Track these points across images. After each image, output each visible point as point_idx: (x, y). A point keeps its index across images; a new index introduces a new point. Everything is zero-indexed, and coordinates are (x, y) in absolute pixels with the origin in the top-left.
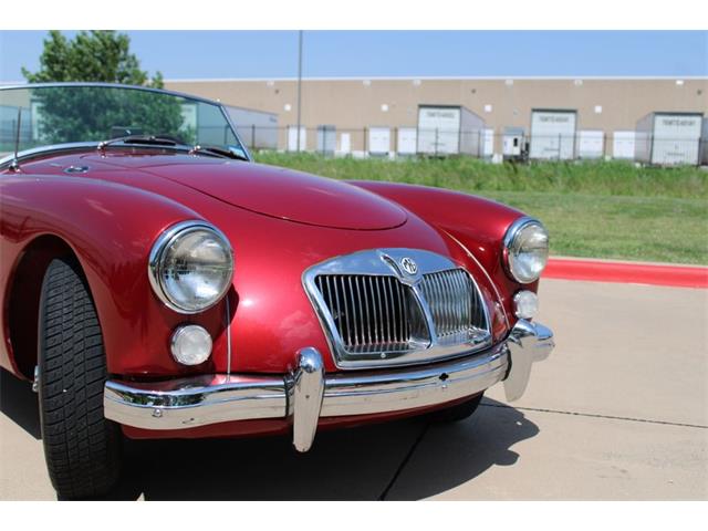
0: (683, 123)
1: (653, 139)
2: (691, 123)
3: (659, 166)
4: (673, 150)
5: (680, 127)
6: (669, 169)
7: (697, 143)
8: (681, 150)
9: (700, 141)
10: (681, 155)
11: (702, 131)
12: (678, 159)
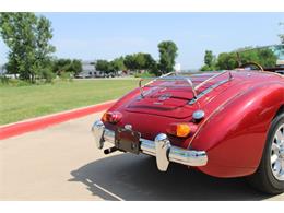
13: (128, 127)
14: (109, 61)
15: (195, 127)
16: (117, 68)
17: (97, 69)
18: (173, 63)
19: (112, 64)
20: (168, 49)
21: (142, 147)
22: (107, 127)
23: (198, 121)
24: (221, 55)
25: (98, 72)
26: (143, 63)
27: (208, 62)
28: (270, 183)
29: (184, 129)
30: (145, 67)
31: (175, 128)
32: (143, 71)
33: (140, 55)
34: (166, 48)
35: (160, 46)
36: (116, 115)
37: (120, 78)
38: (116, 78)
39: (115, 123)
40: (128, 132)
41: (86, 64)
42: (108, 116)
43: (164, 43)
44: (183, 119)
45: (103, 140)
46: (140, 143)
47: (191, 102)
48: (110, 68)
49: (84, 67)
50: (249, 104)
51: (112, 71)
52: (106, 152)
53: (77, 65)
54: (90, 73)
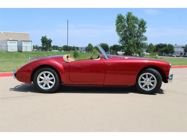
0: (14, 42)
1: (7, 46)
2: (15, 43)
3: (9, 52)
4: (12, 48)
5: (13, 43)
6: (11, 52)
7: (17, 47)
8: (13, 48)
9: (18, 46)
10: (14, 49)
11: (18, 44)
12: (13, 50)
49: (176, 50)
53: (171, 48)
54: (181, 54)
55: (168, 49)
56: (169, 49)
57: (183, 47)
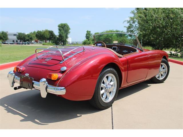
13: (27, 75)
14: (26, 34)
15: (61, 75)
16: (31, 39)
17: (18, 39)
18: (67, 37)
19: (28, 36)
20: (64, 28)
21: (34, 86)
22: (16, 75)
23: (63, 72)
24: (95, 34)
25: (19, 41)
26: (48, 37)
27: (87, 37)
28: (99, 103)
29: (55, 76)
30: (49, 39)
31: (50, 76)
32: (48, 41)
33: (47, 31)
34: (63, 28)
35: (59, 26)
36: (22, 68)
37: (33, 45)
38: (31, 45)
39: (21, 73)
40: (27, 77)
41: (11, 35)
42: (17, 69)
43: (62, 25)
44: (55, 71)
45: (14, 82)
46: (33, 83)
47: (61, 62)
48: (27, 38)
49: (9, 37)
50: (92, 62)
51: (28, 40)
52: (15, 89)
53: (5, 36)
54: (14, 41)
55: (2, 36)
56: (4, 37)
57: (14, 35)
